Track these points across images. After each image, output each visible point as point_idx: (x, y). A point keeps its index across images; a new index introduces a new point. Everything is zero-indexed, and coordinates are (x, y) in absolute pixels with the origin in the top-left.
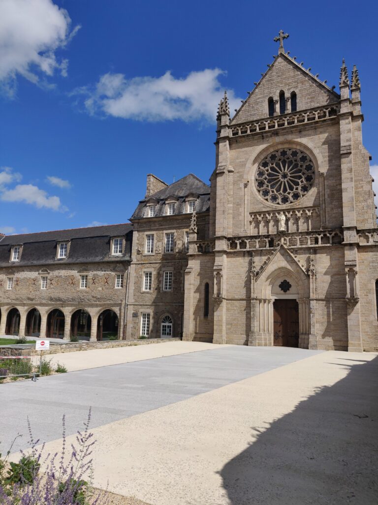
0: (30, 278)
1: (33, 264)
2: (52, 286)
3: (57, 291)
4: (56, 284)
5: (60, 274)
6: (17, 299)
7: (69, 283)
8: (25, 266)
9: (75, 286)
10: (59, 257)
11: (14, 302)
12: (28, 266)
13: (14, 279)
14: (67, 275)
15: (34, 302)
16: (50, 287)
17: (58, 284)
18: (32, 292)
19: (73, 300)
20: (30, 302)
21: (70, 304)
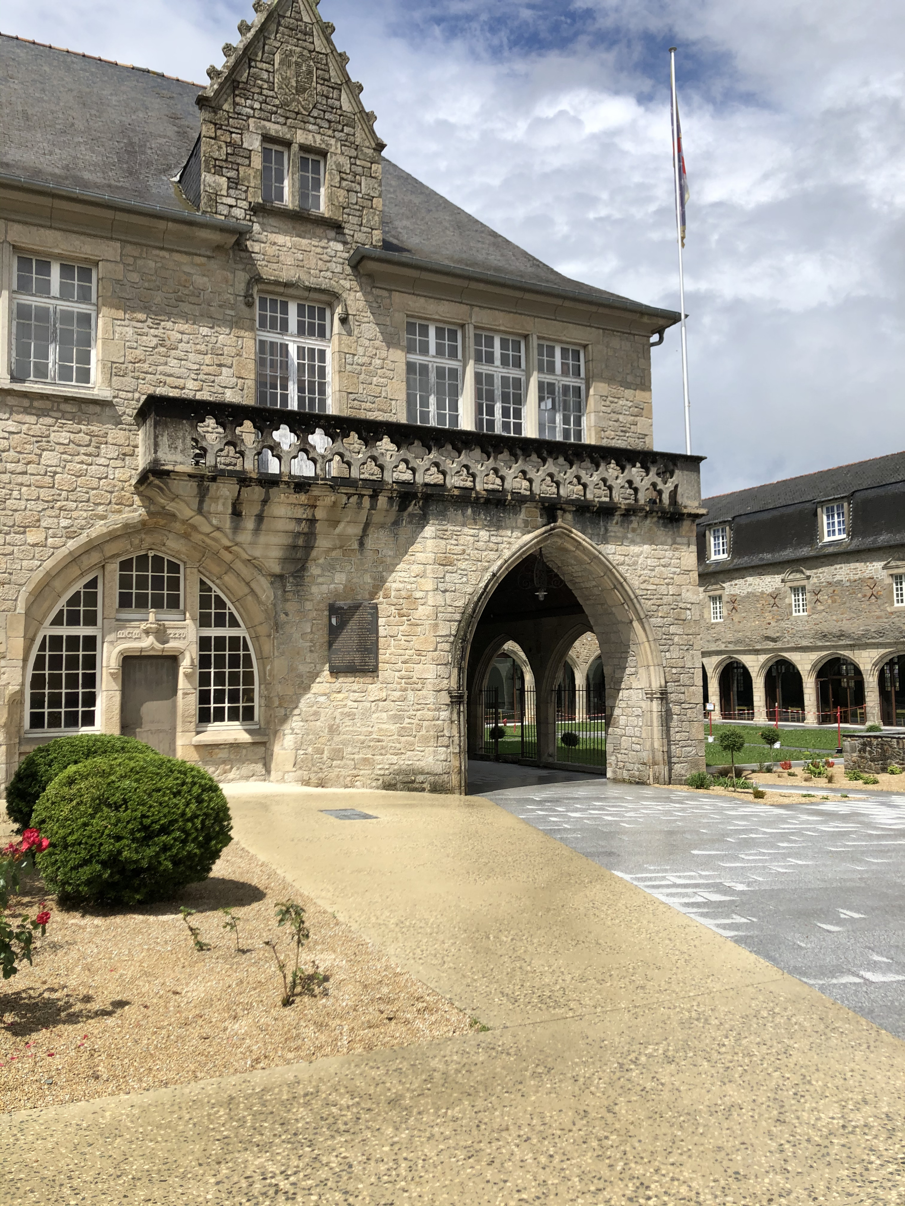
0: (762, 593)
1: (764, 562)
2: (820, 607)
3: (834, 617)
4: (830, 601)
5: (838, 578)
6: (738, 642)
7: (865, 596)
8: (745, 568)
9: (879, 601)
10: (827, 539)
11: (731, 647)
12: (752, 567)
13: (725, 599)
14: (857, 577)
15: (779, 645)
16: (814, 608)
17: (834, 602)
18: (773, 624)
19: (881, 633)
20: (771, 645)
21: (874, 644)
